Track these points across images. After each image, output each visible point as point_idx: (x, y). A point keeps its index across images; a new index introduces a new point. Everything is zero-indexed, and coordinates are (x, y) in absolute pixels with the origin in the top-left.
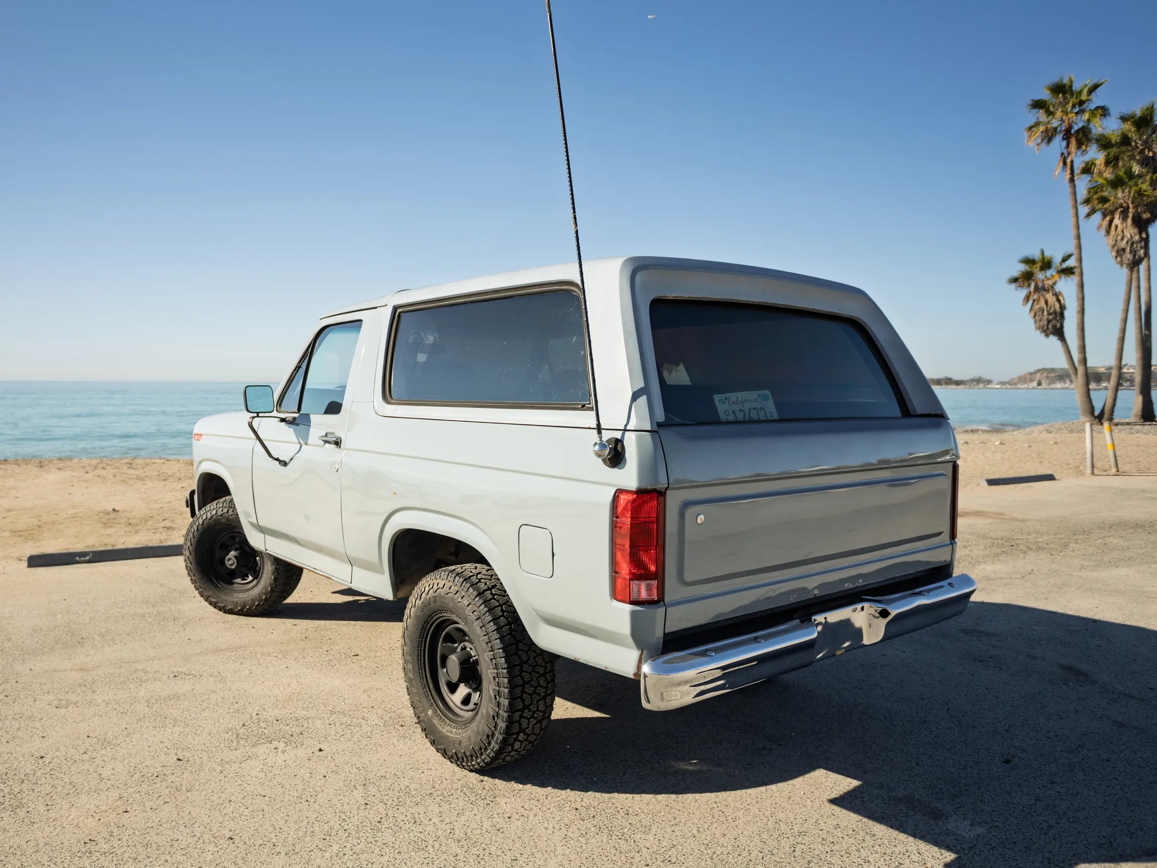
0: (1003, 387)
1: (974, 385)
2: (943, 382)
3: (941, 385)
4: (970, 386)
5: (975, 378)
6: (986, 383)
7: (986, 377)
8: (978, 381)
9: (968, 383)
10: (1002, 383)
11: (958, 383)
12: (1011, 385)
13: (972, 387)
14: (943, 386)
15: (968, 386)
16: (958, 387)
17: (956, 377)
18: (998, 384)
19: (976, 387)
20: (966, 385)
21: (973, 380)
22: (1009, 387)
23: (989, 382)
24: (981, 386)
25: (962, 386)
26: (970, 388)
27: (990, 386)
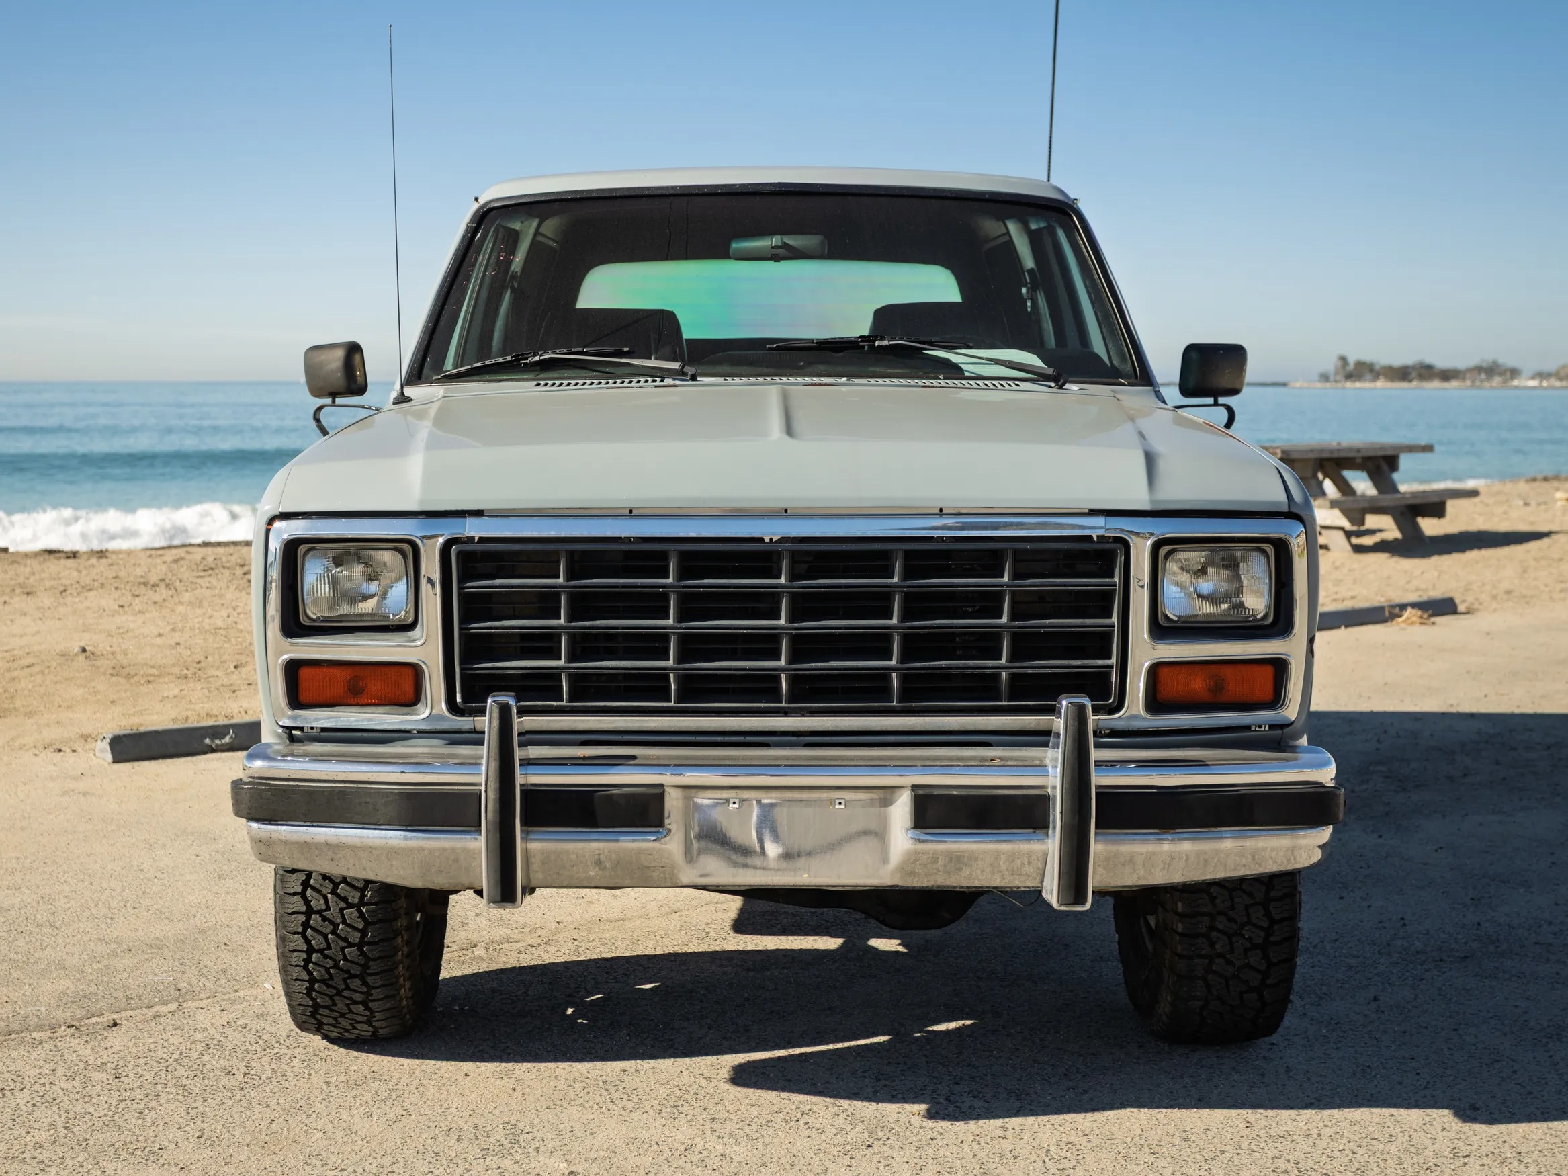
0: (1545, 384)
1: (1482, 381)
2: (1414, 374)
3: (1410, 381)
4: (1473, 382)
5: (1484, 365)
6: (1508, 374)
7: (1508, 361)
8: (1490, 370)
9: (1468, 375)
10: (1541, 375)
11: (1447, 375)
12: (1561, 379)
13: (1478, 383)
14: (1415, 383)
15: (1468, 383)
16: (1446, 385)
17: (1441, 363)
18: (1533, 378)
19: (1486, 384)
20: (1464, 379)
21: (1479, 369)
22: (1558, 384)
23: (1514, 373)
24: (1497, 381)
25: (1454, 384)
26: (1473, 386)
27: (1515, 383)
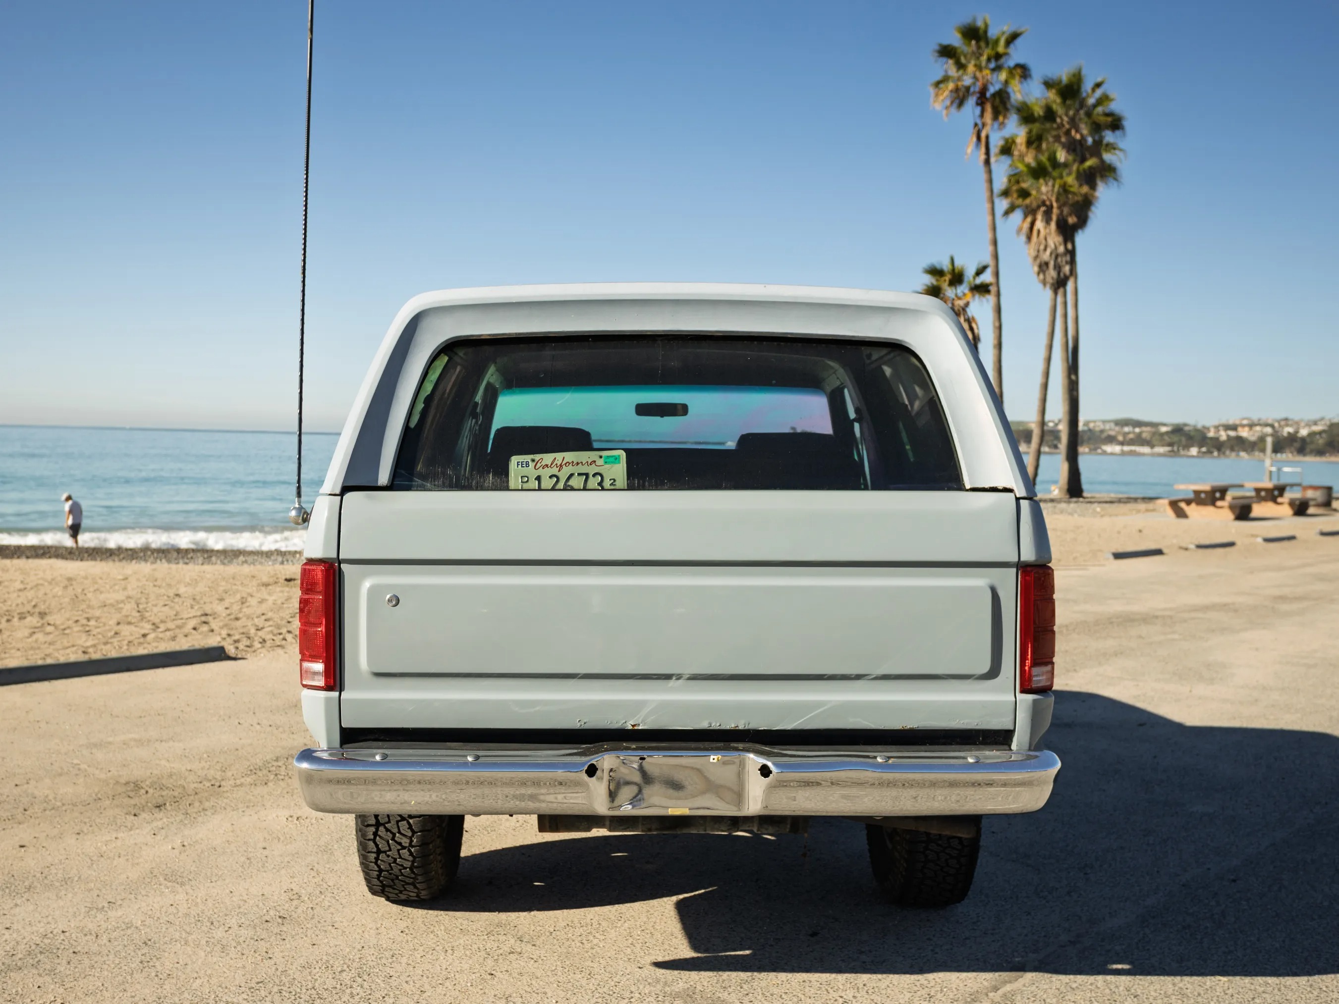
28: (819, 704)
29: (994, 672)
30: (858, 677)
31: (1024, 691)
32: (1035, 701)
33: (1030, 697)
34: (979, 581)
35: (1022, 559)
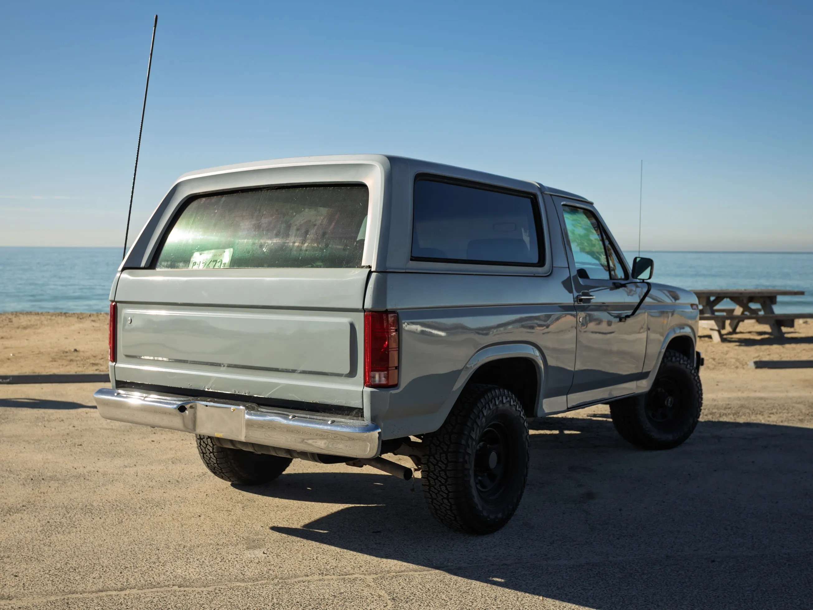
28: (277, 385)
29: (352, 373)
30: (293, 371)
31: (368, 386)
32: (372, 392)
33: (369, 390)
34: (344, 320)
35: (365, 307)
